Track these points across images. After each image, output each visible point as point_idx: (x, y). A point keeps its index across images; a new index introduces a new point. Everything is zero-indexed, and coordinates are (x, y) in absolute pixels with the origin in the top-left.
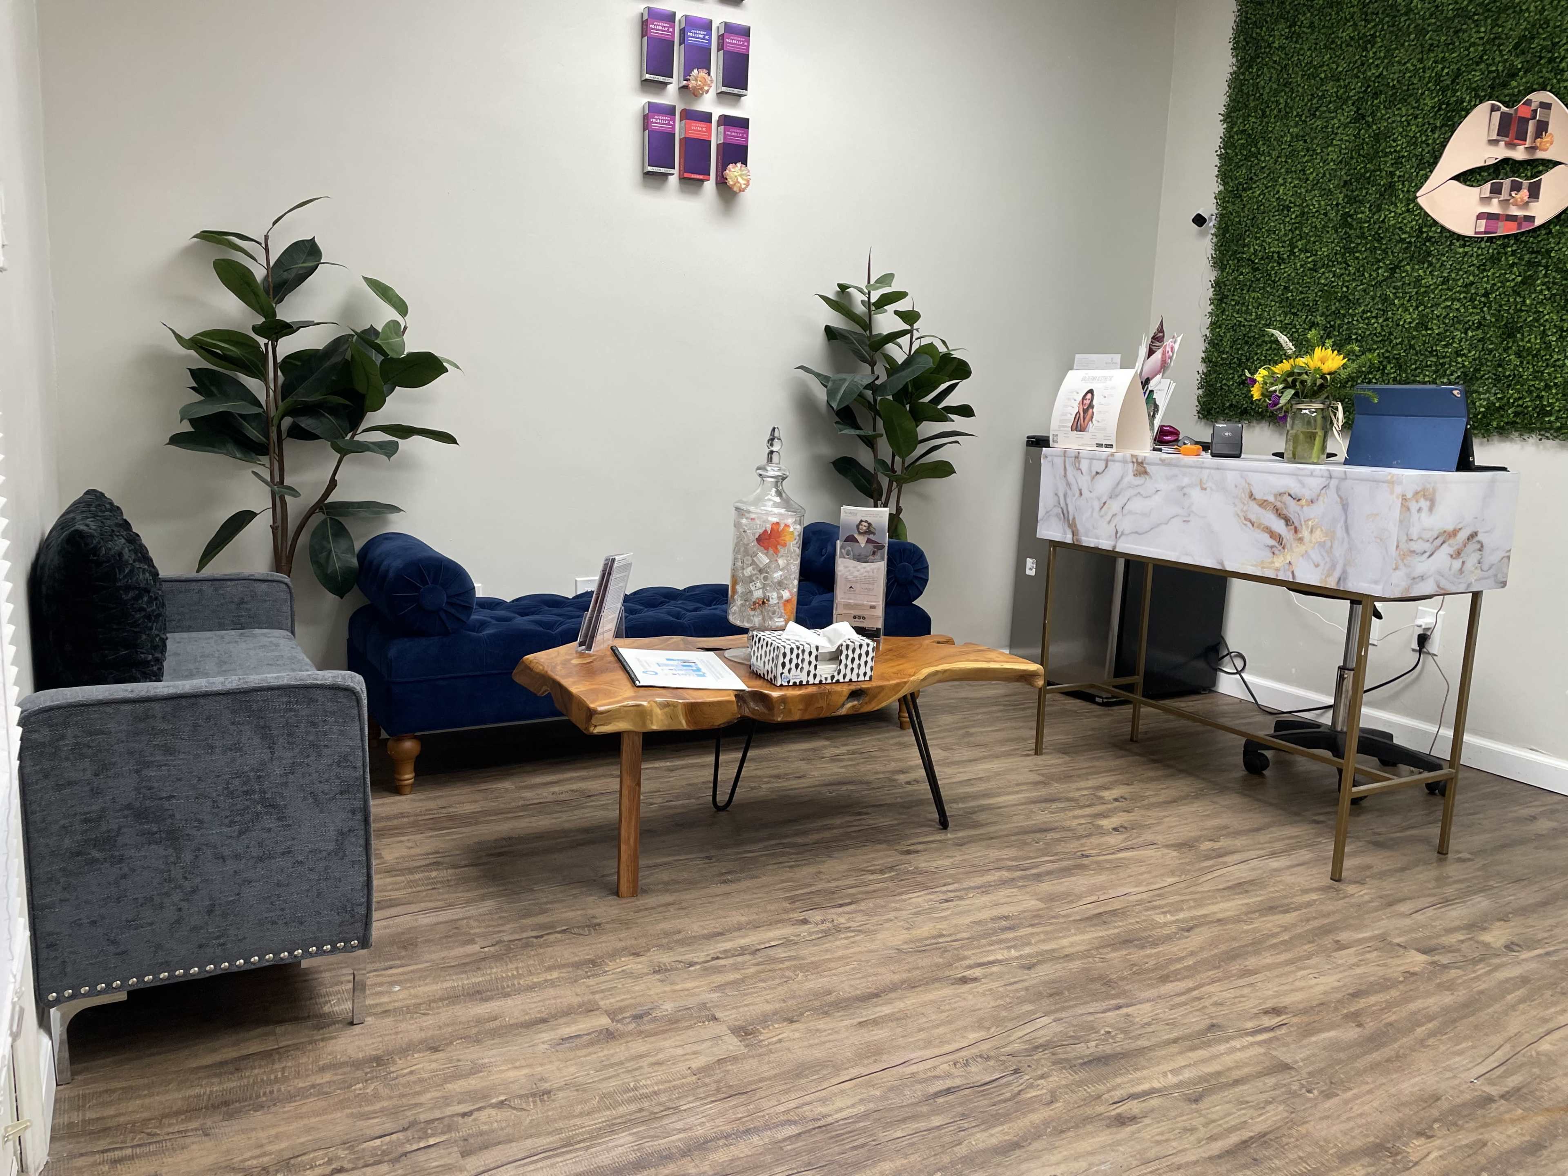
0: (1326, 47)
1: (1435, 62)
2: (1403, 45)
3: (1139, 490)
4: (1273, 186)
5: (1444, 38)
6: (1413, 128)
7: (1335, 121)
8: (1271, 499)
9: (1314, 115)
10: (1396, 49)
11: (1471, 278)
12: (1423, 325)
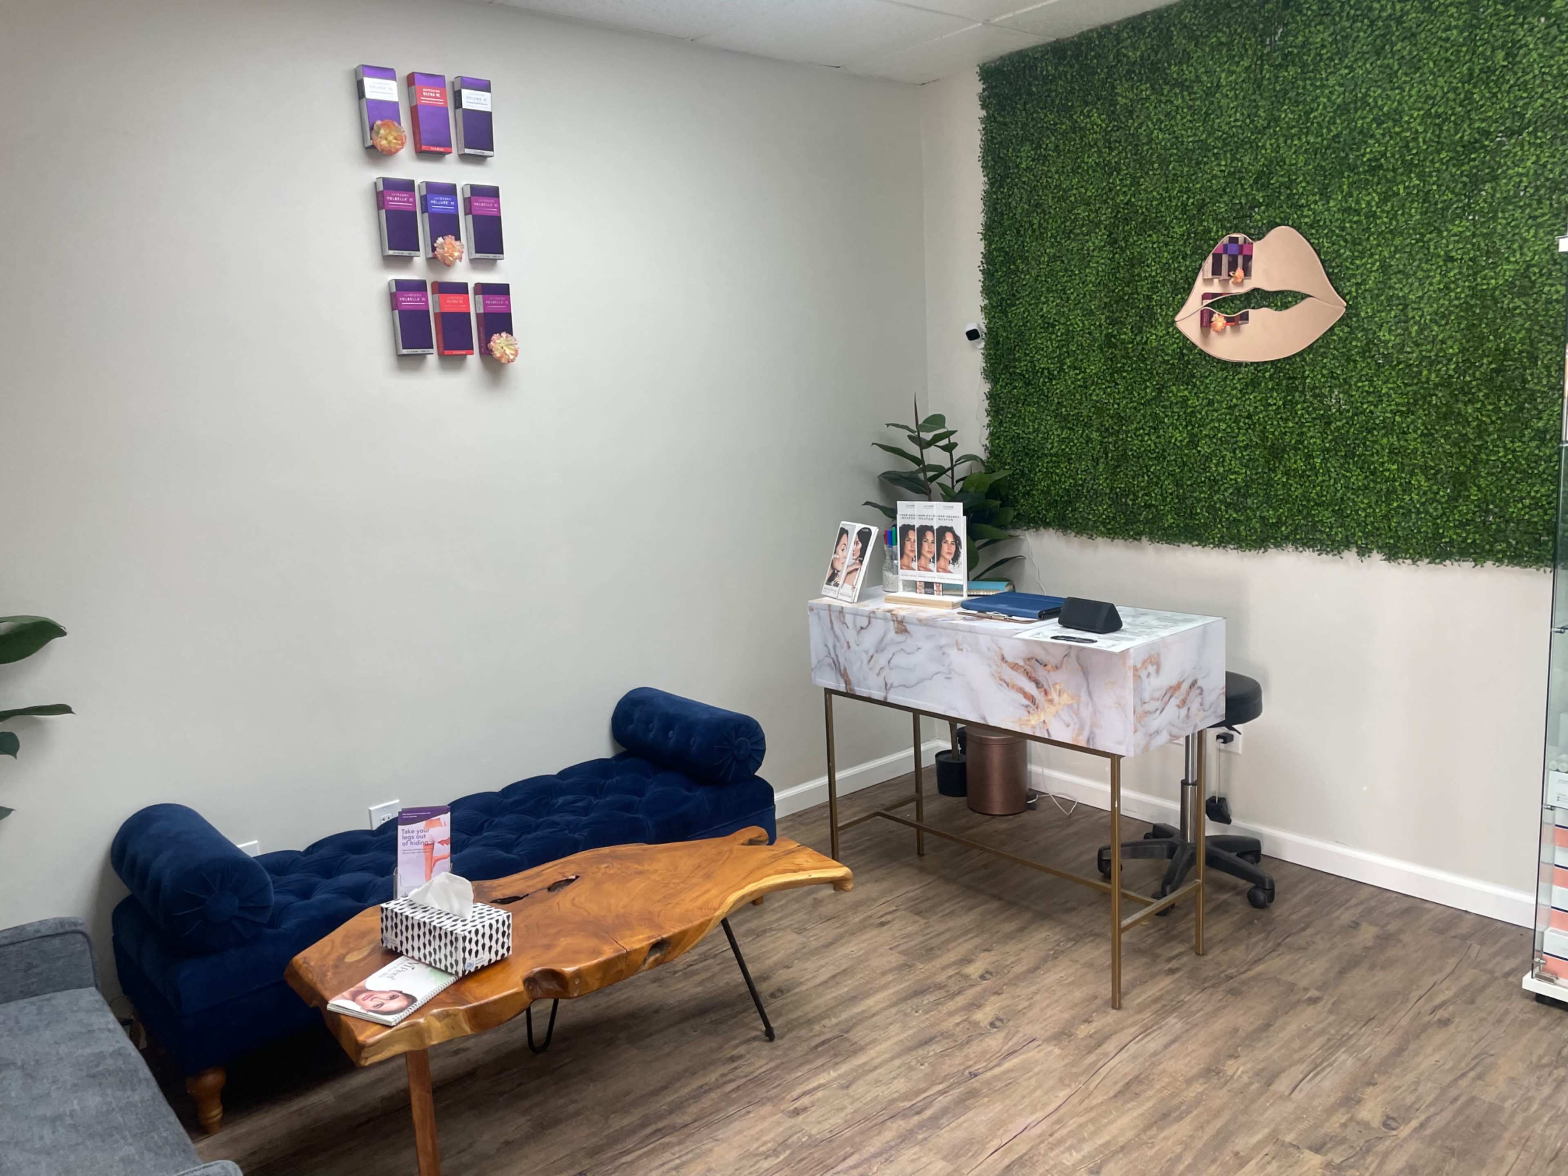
0: (1073, 171)
1: (1179, 192)
2: (1147, 173)
4: (1037, 305)
5: (1186, 169)
6: (1166, 254)
7: (1090, 244)
8: (1021, 663)
9: (1069, 238)
10: (1142, 177)
11: (1234, 400)
12: (1193, 442)
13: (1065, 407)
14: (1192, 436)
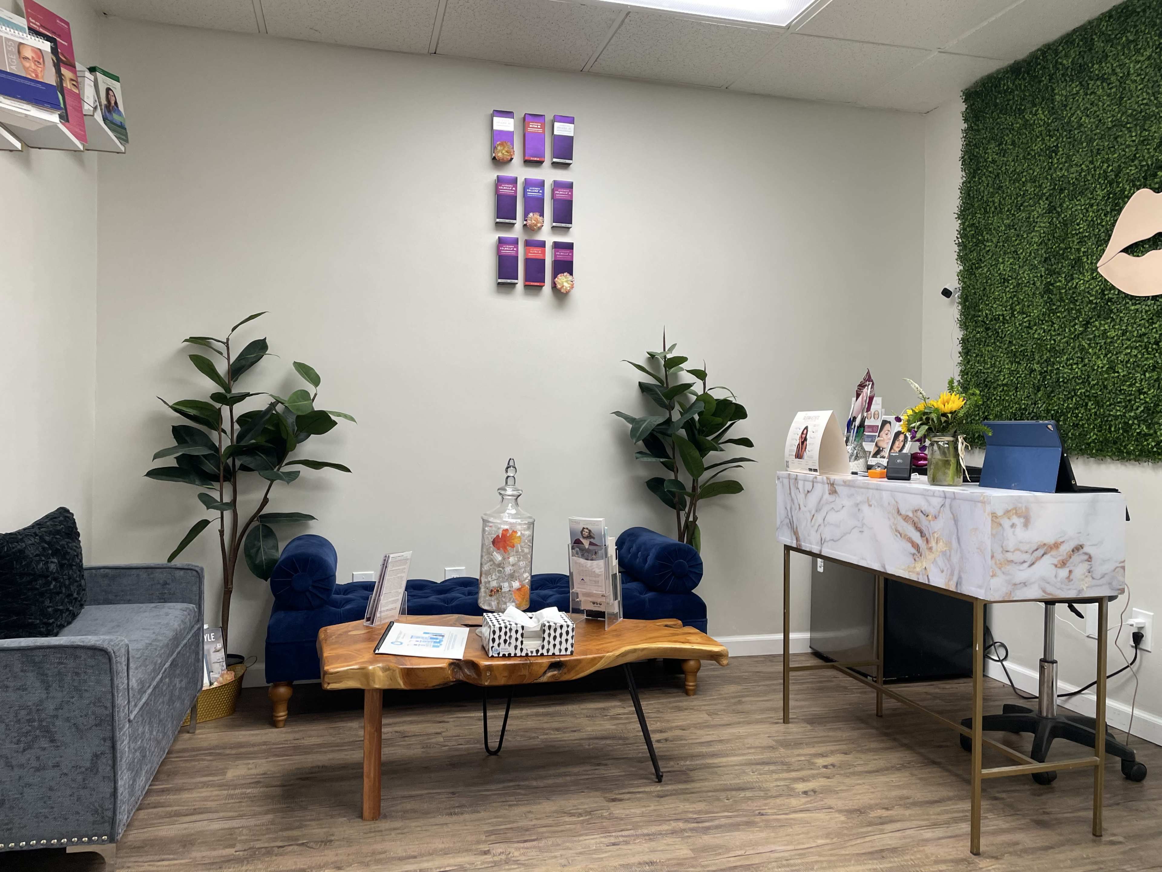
0: (1024, 158)
1: (1103, 162)
2: (1078, 152)
3: (832, 505)
4: (996, 265)
5: (1106, 144)
6: (1091, 214)
7: (1035, 213)
8: (911, 515)
9: (1020, 209)
10: (1074, 155)
11: (1143, 330)
12: (1112, 369)
13: (1015, 345)
14: (1110, 362)
